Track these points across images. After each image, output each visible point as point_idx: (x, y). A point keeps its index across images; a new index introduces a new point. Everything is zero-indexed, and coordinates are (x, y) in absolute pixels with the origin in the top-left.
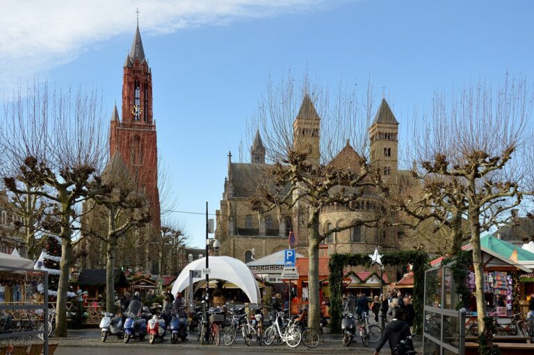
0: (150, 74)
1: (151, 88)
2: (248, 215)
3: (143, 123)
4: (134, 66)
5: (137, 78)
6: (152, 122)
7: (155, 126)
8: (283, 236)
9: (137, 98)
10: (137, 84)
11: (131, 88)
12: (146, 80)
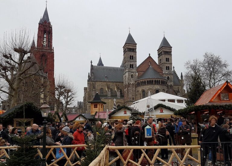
0: (51, 28)
1: (52, 34)
2: (101, 89)
3: (48, 48)
4: (44, 23)
5: (45, 29)
6: (52, 48)
7: (53, 50)
8: (119, 97)
9: (45, 37)
10: (45, 32)
11: (42, 33)
12: (50, 30)
